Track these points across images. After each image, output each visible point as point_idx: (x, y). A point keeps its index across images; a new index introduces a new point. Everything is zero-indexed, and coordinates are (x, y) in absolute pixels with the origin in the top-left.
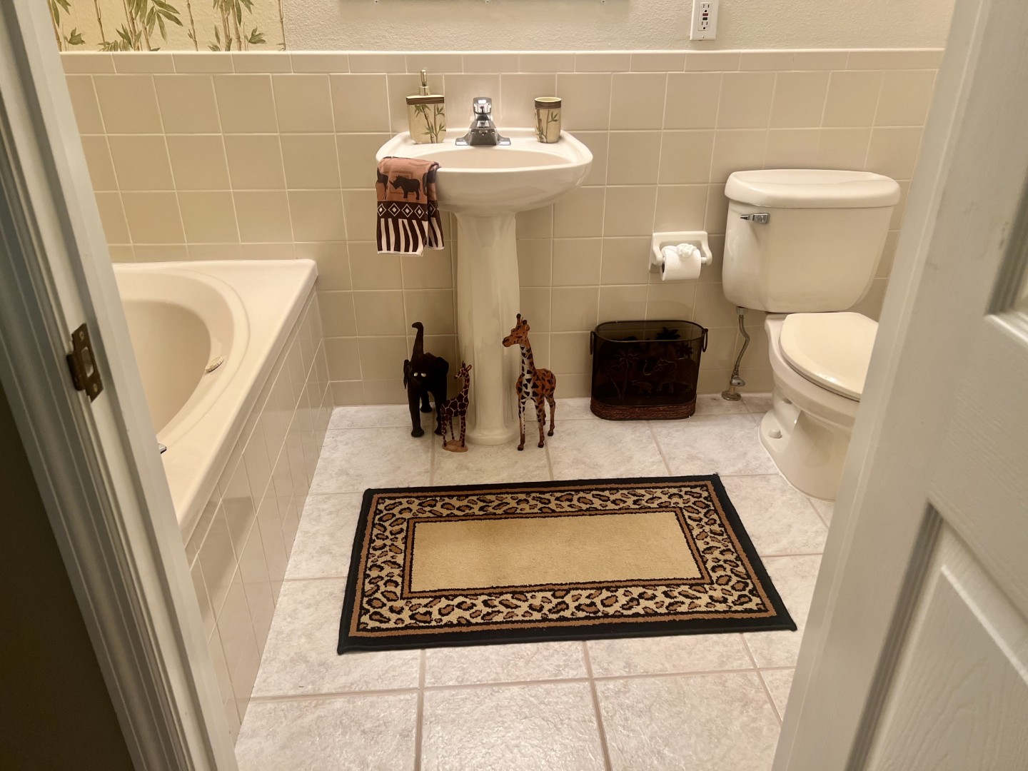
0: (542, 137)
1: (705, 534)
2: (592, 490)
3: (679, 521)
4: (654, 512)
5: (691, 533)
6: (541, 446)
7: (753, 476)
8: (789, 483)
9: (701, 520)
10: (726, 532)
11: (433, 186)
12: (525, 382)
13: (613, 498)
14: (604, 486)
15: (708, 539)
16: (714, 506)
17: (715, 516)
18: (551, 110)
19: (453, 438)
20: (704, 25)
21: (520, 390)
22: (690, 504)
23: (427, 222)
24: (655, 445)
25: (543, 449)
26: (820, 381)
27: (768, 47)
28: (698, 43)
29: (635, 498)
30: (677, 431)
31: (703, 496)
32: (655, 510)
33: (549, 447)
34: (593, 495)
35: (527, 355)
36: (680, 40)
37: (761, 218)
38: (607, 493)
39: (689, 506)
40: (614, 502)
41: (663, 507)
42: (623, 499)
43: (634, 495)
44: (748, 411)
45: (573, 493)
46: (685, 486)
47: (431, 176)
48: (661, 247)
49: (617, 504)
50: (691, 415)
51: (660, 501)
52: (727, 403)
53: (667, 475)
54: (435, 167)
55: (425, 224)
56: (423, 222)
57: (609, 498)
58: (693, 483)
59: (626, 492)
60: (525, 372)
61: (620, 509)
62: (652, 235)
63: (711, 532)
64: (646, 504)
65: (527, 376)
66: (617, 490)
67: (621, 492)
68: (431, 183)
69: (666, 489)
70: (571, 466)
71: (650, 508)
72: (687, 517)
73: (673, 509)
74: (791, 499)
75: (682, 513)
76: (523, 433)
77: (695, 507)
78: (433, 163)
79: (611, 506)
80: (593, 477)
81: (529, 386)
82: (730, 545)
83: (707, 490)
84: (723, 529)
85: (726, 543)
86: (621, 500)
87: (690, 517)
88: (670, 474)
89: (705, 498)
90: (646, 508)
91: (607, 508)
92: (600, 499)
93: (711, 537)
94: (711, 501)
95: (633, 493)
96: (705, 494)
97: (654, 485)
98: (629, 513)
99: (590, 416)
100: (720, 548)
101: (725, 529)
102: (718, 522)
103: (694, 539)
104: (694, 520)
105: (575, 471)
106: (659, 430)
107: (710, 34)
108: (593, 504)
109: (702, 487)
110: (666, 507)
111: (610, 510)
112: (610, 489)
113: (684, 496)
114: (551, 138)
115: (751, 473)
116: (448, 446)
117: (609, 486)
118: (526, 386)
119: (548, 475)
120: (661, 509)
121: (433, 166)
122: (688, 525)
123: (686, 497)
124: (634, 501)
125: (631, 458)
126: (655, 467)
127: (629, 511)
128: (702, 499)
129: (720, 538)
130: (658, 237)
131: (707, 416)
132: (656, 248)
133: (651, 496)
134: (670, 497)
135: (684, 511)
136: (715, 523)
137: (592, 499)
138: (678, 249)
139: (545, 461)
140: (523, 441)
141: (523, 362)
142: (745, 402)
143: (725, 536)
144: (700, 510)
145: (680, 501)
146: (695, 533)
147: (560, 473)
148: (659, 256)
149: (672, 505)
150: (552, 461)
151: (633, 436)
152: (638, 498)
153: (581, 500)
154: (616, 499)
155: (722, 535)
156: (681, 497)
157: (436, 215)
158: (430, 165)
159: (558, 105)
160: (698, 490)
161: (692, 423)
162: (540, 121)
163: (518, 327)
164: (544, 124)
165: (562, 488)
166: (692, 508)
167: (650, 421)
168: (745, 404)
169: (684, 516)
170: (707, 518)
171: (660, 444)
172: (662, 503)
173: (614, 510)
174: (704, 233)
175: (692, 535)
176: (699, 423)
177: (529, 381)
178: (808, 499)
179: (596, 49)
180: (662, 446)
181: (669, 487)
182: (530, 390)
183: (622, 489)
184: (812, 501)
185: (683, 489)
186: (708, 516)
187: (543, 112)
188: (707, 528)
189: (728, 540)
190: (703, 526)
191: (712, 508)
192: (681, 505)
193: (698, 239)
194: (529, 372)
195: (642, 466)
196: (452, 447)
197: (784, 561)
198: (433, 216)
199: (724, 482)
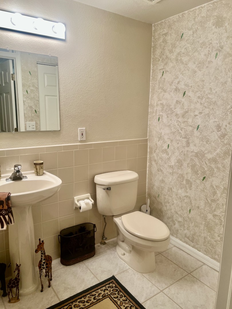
0: (38, 174)
1: (122, 303)
2: (77, 300)
3: (112, 301)
4: (102, 300)
5: (117, 304)
6: (49, 286)
7: (123, 272)
8: (135, 271)
9: (118, 297)
10: (128, 299)
11: (10, 202)
12: (43, 264)
13: (86, 300)
14: (81, 296)
15: (124, 304)
16: (119, 289)
17: (121, 294)
18: (41, 165)
19: (12, 297)
20: (82, 137)
21: (40, 267)
22: (112, 292)
23: (7, 216)
24: (89, 271)
25: (51, 288)
26: (142, 237)
27: (99, 141)
28: (81, 141)
29: (93, 297)
30: (93, 262)
31: (114, 286)
32: (102, 299)
33: (53, 286)
34: (78, 302)
35: (43, 253)
36: (77, 141)
37: (108, 189)
38: (83, 299)
39: (112, 293)
40: (87, 302)
41: (104, 297)
42: (89, 299)
43: (92, 296)
44: (110, 247)
45: (71, 304)
46: (107, 285)
47: (8, 198)
48: (78, 201)
49: (88, 303)
50: (95, 254)
51: (102, 294)
52: (103, 246)
53: (99, 282)
54: (10, 194)
55: (7, 217)
56: (6, 216)
57: (84, 301)
58: (108, 282)
59: (89, 295)
60: (43, 260)
61: (91, 304)
62: (74, 198)
63: (123, 301)
64: (98, 298)
65: (44, 261)
66: (86, 296)
67: (87, 296)
68: (9, 200)
69: (101, 288)
70: (65, 292)
71: (100, 299)
72: (113, 298)
73: (108, 296)
74: (138, 277)
75: (111, 296)
76: (42, 284)
77: (113, 292)
78: (8, 193)
79: (87, 304)
80: (75, 294)
81: (45, 265)
82: (131, 303)
83: (114, 284)
84: (126, 298)
85: (130, 303)
86: (89, 300)
87: (114, 297)
88: (99, 281)
89: (115, 287)
90: (99, 300)
91: (86, 306)
92: (82, 303)
93: (124, 303)
94: (117, 287)
95: (91, 295)
96: (114, 285)
97: (97, 288)
98: (94, 305)
99: (62, 266)
100: (129, 306)
101: (127, 298)
102: (123, 295)
103: (119, 306)
104: (116, 298)
105: (67, 293)
106: (88, 264)
107: (84, 139)
108: (80, 306)
109: (112, 282)
110: (105, 296)
111: (87, 306)
112: (83, 297)
113: (108, 289)
114: (41, 174)
115: (122, 271)
116: (12, 301)
117: (82, 295)
118: (43, 265)
119: (58, 299)
120: (104, 298)
121: (9, 194)
122: (115, 301)
123: (109, 289)
124: (93, 298)
125: (84, 279)
126: (93, 280)
127: (94, 303)
128: (114, 288)
129: (127, 302)
130: (76, 198)
131: (99, 253)
132: (76, 202)
133: (98, 294)
134: (104, 292)
135: (111, 295)
136: (123, 296)
137: (79, 304)
138: (84, 201)
139: (53, 293)
140: (42, 287)
141: (42, 256)
142: (108, 244)
143: (128, 300)
144: (116, 293)
145: (108, 292)
146: (119, 303)
147: (62, 296)
148: (79, 205)
149: (106, 295)
150: (56, 292)
151: (80, 270)
152: (94, 296)
153: (75, 306)
154: (87, 300)
155: (126, 300)
156: (107, 290)
157: (11, 212)
158: (7, 194)
159: (42, 164)
160: (111, 285)
161: (97, 258)
162: (37, 169)
163: (40, 244)
164: (38, 170)
165: (66, 304)
166: (113, 293)
167: (83, 261)
168: (108, 245)
169: (112, 297)
170: (119, 295)
171: (91, 270)
172: (103, 295)
173: (89, 305)
174: (89, 194)
175: (118, 305)
176: (98, 257)
177: (44, 263)
178: (142, 274)
179: (52, 145)
180: (92, 270)
181: (102, 287)
182: (45, 266)
183: (87, 295)
184: (144, 275)
185: (106, 286)
186: (119, 294)
187: (38, 167)
188: (121, 300)
189: (130, 302)
190: (120, 299)
191: (119, 290)
192: (109, 293)
193: (88, 196)
194: (44, 259)
195: (89, 281)
196: (13, 301)
197: (148, 302)
198: (9, 213)
199: (117, 277)
